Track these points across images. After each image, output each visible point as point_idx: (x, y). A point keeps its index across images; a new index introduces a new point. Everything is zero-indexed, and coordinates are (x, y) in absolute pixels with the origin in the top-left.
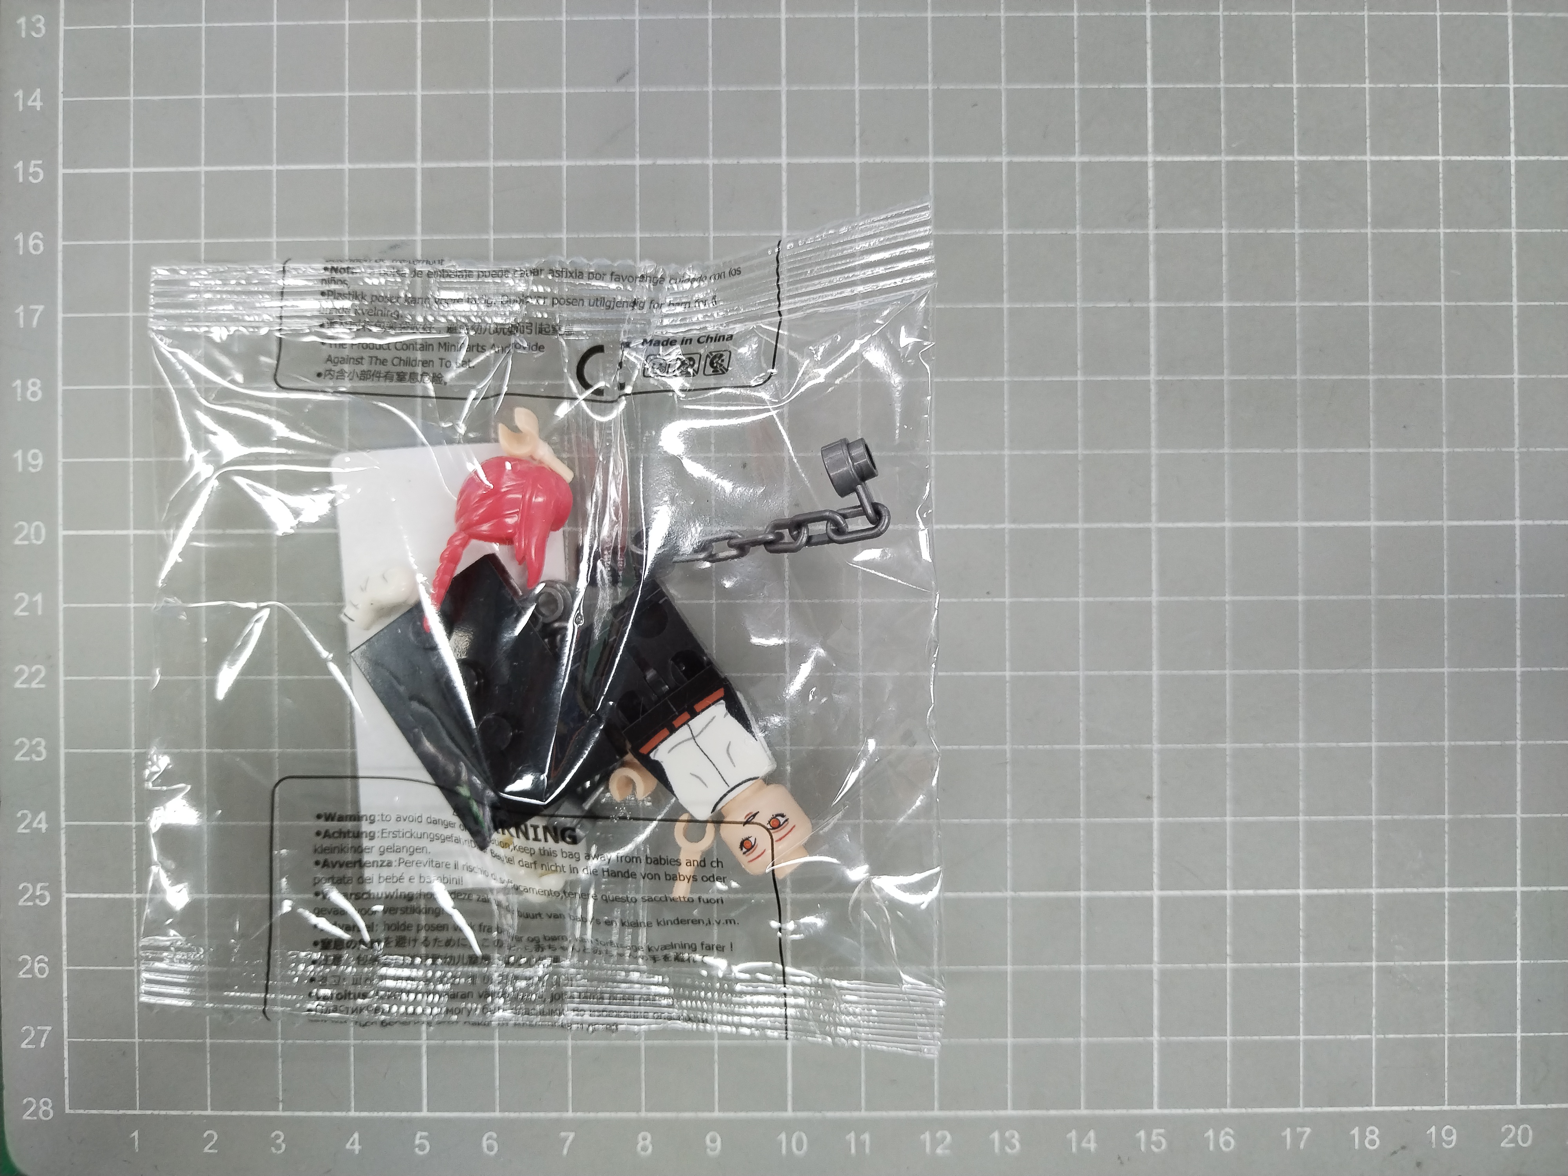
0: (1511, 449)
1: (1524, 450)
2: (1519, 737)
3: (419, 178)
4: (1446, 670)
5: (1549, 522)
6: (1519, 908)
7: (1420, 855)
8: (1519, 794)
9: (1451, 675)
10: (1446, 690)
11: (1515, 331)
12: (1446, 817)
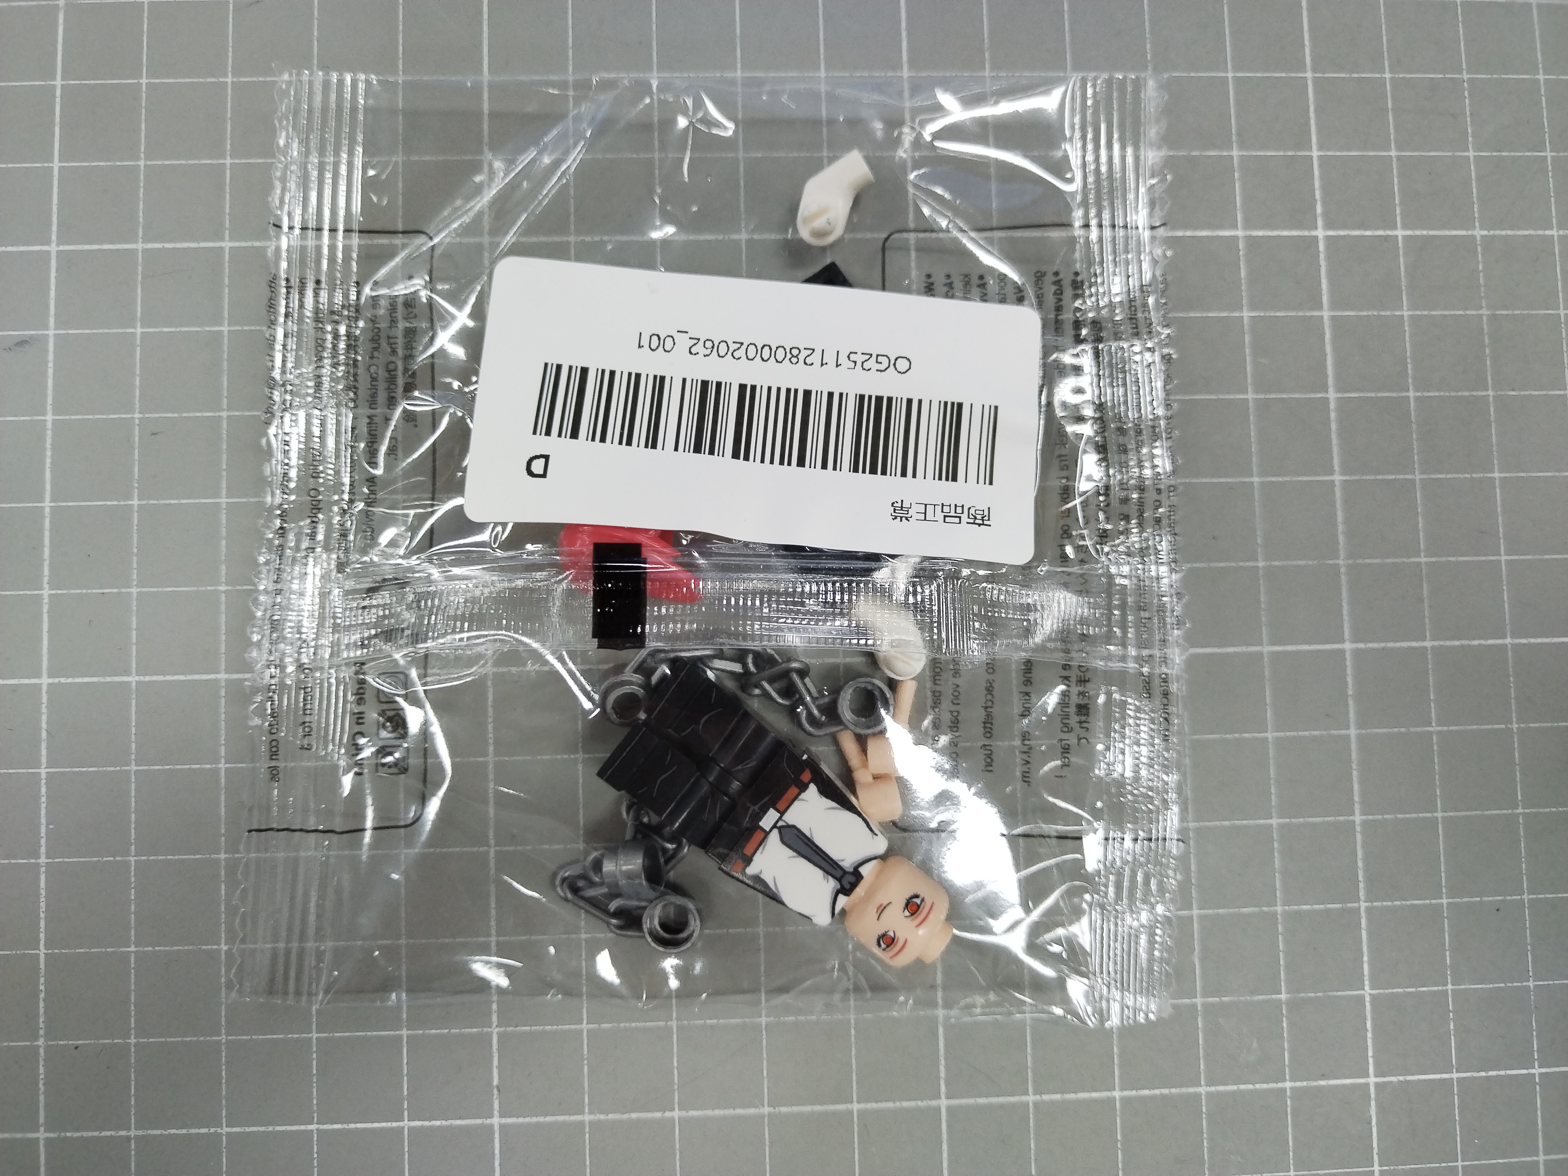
0: (1337, 562)
1: (1351, 562)
2: (1362, 898)
3: (53, 263)
4: (1274, 821)
5: (1382, 645)
6: (1373, 1103)
7: (1255, 1045)
8: (1366, 967)
9: (1282, 826)
10: (1276, 845)
11: (1334, 426)
12: (1283, 996)
